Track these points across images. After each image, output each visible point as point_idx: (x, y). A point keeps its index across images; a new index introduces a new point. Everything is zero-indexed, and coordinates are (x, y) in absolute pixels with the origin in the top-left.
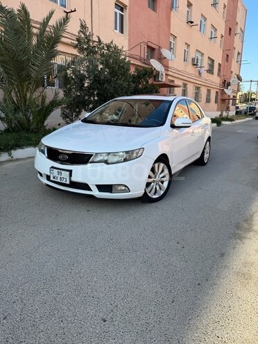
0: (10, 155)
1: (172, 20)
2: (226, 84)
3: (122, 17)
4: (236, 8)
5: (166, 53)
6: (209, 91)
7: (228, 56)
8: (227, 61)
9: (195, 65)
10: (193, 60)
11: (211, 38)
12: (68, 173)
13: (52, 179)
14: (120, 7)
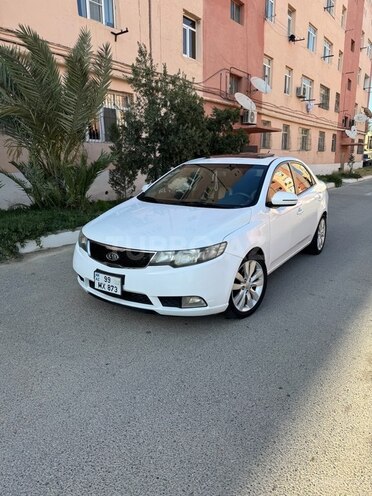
0: (39, 243)
1: (266, 35)
2: (348, 123)
3: (193, 34)
4: (361, 10)
5: (257, 82)
6: (322, 134)
7: (350, 81)
8: (349, 89)
9: (301, 97)
10: (298, 90)
11: (325, 57)
12: (119, 280)
13: (96, 286)
14: (191, 20)
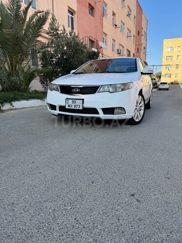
3: (72, 19)
5: (101, 44)
7: (138, 49)
8: (138, 52)
9: (119, 53)
10: (118, 50)
11: (128, 37)
12: (81, 101)
13: (67, 108)
14: (71, 12)
